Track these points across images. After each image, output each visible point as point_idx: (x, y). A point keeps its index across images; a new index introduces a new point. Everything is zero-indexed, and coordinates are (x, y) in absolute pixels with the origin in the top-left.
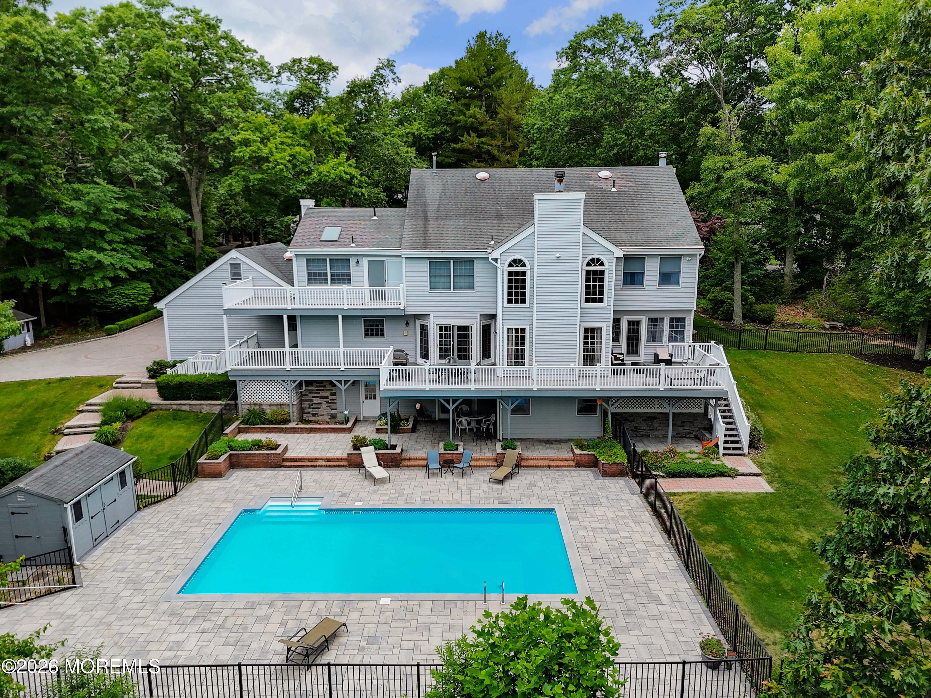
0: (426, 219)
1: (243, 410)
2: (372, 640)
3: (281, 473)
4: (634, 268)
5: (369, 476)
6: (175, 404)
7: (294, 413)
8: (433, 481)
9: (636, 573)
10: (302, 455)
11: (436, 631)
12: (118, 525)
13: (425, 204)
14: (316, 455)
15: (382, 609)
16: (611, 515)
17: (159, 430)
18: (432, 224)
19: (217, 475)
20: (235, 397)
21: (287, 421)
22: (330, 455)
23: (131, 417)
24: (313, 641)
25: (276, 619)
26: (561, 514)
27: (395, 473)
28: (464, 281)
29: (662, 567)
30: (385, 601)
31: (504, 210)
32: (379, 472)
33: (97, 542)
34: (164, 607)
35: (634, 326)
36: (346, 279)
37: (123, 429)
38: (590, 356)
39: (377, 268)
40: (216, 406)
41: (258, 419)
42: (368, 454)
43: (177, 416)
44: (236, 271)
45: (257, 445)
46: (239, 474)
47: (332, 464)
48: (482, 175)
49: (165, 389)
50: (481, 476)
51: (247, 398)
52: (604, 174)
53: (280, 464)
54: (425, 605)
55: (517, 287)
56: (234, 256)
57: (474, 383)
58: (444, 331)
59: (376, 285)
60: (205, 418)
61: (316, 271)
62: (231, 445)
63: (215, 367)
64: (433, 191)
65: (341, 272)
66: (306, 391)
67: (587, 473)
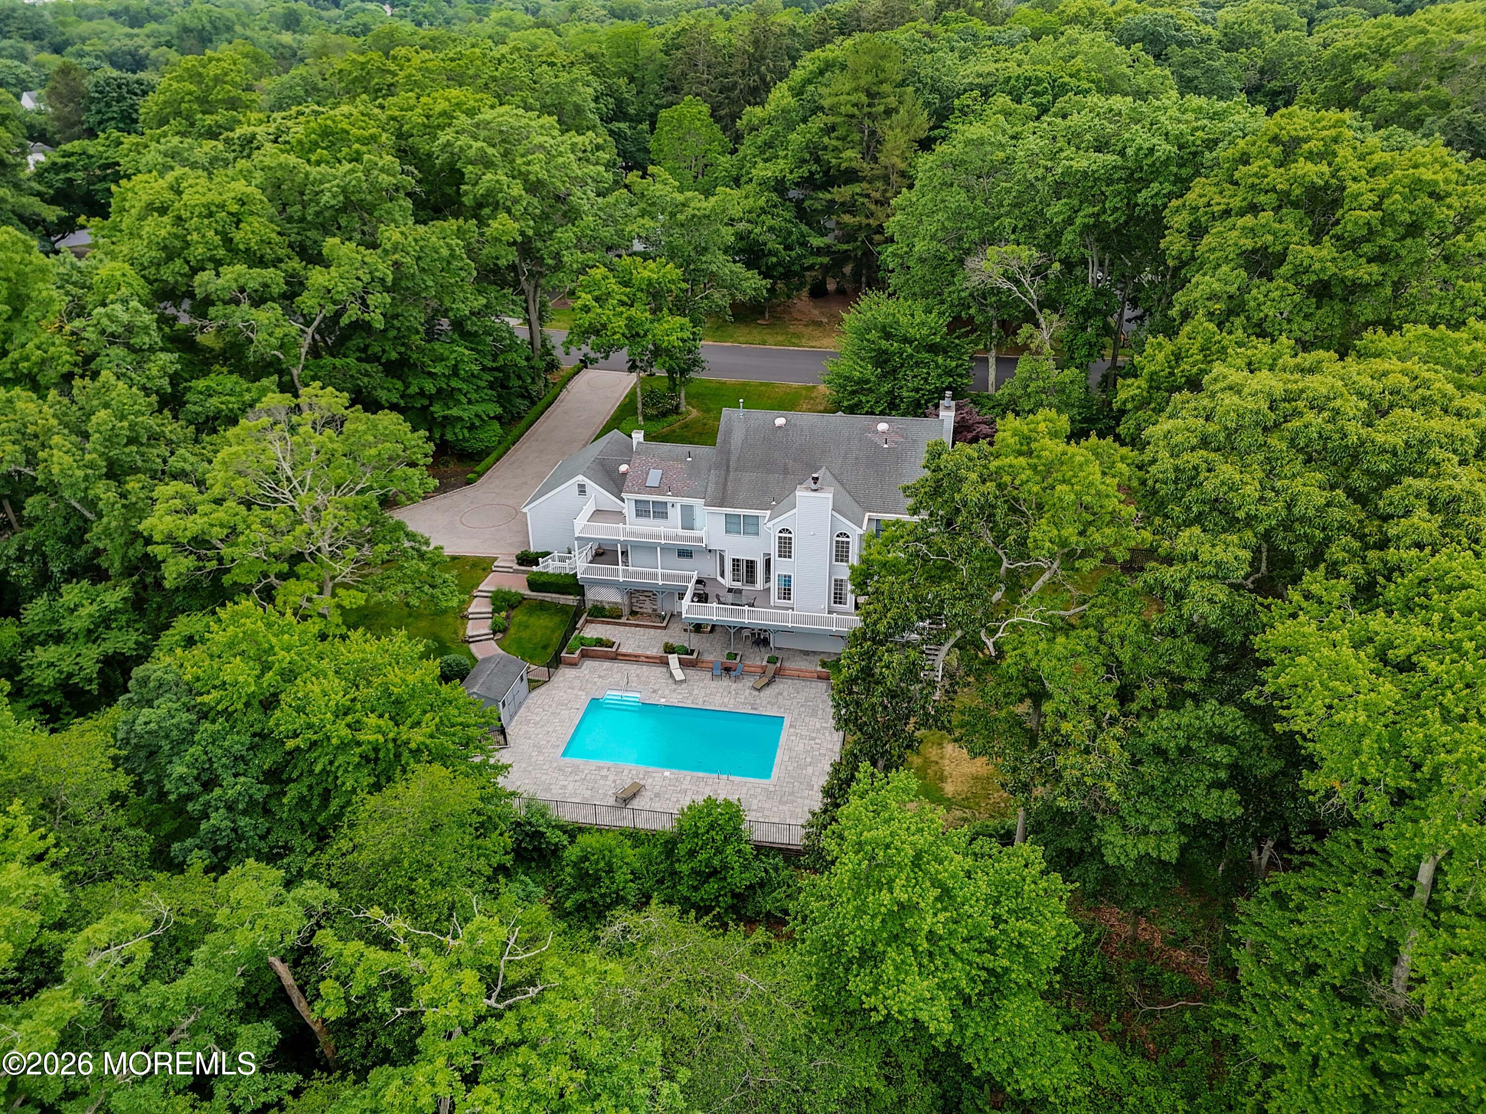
0: (728, 470)
1: (589, 605)
2: (657, 795)
3: (616, 665)
5: (671, 675)
6: (540, 596)
7: (626, 611)
8: (715, 684)
9: (810, 770)
10: (630, 651)
11: (689, 793)
12: (520, 704)
13: (729, 452)
14: (640, 652)
15: (665, 778)
16: (818, 726)
17: (532, 620)
18: (731, 477)
19: (573, 664)
20: (583, 595)
21: (620, 617)
22: (648, 653)
23: (512, 607)
24: (629, 794)
25: (611, 778)
26: (787, 723)
27: (690, 672)
28: (751, 529)
30: (667, 774)
32: (679, 674)
33: (512, 717)
34: (555, 765)
36: (664, 515)
37: (508, 617)
38: (839, 598)
39: (687, 511)
40: (570, 600)
41: (600, 613)
42: (673, 659)
43: (542, 606)
44: (582, 489)
45: (600, 642)
46: (588, 664)
47: (651, 661)
48: (780, 421)
49: (534, 585)
50: (749, 682)
51: (593, 595)
52: (883, 427)
53: (616, 657)
54: (687, 775)
55: (785, 547)
56: (580, 478)
57: (748, 617)
58: (736, 562)
59: (688, 524)
60: (562, 609)
61: (642, 510)
62: (582, 641)
63: (566, 568)
64: (737, 437)
65: (661, 512)
66: (634, 593)
67: (823, 685)
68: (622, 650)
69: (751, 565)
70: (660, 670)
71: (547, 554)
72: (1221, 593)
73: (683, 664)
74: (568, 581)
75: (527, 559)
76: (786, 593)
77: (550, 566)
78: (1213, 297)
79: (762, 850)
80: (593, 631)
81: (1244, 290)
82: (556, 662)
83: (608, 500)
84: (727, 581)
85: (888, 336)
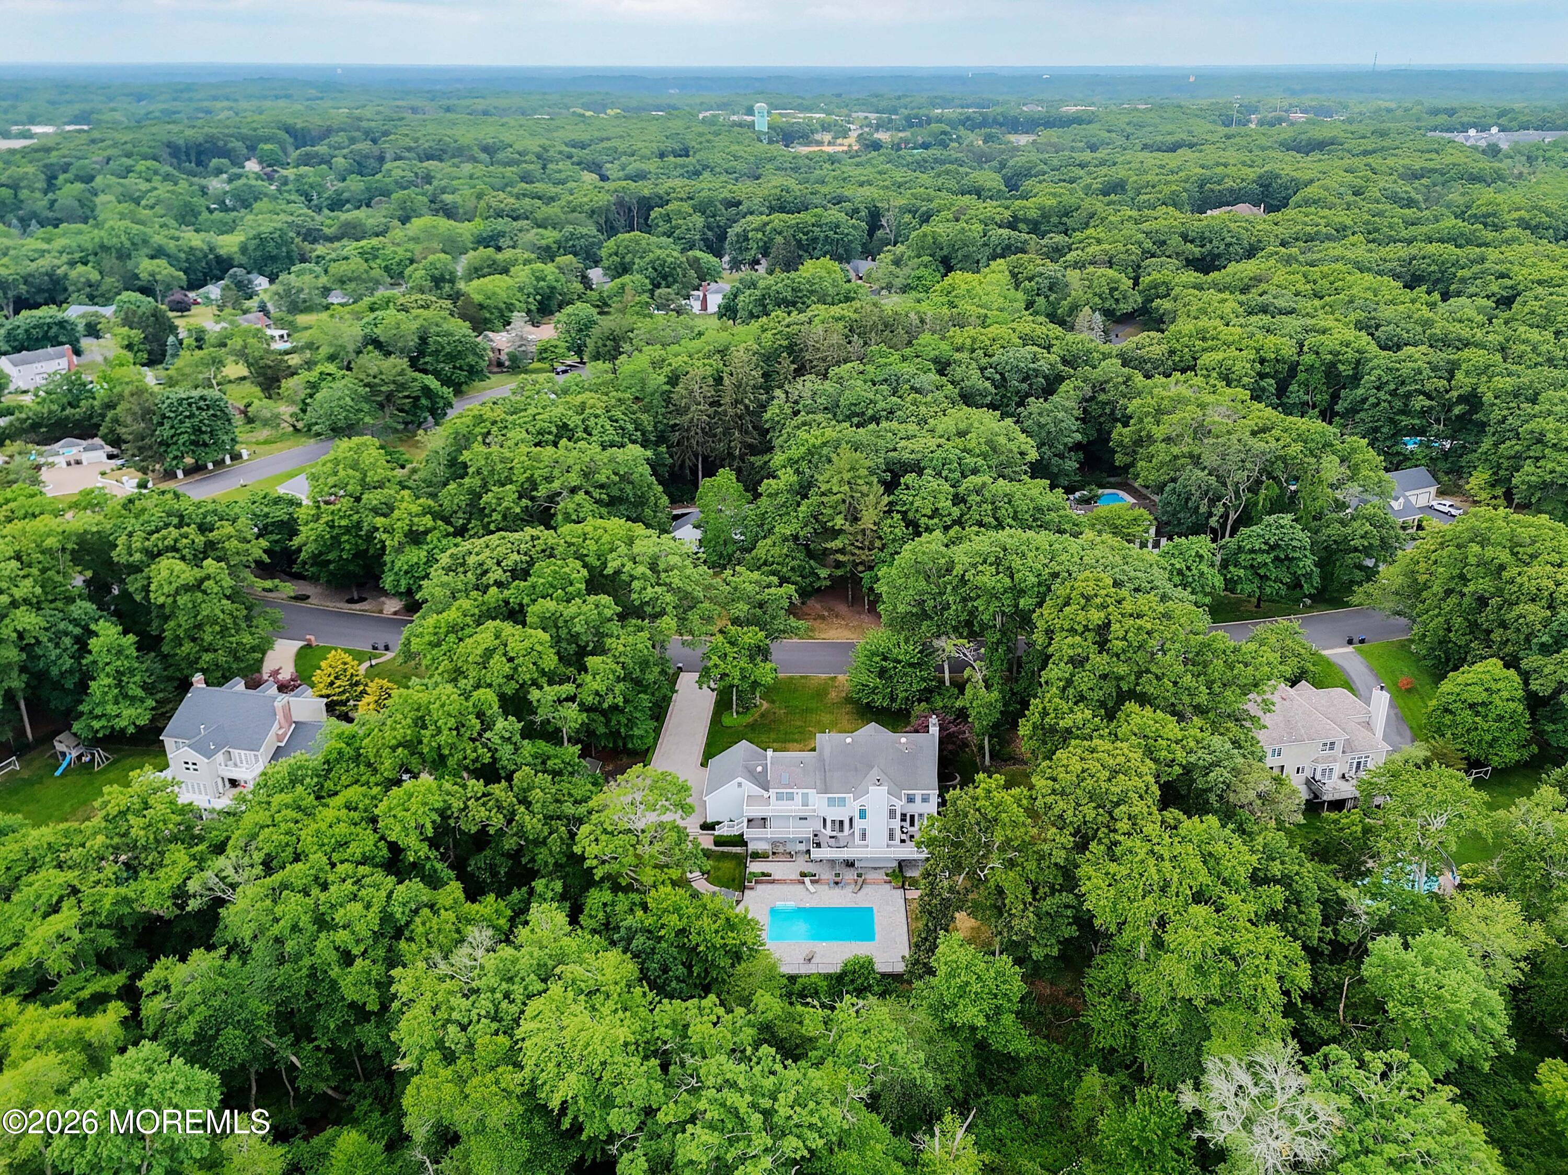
0: (825, 771)
1: (750, 852)
2: (824, 955)
3: (775, 887)
4: (911, 798)
5: (808, 890)
6: (722, 849)
7: (771, 854)
8: (831, 892)
9: (893, 934)
10: (779, 877)
11: (838, 953)
13: (824, 760)
14: (786, 878)
15: (825, 946)
16: (891, 910)
17: (721, 864)
18: (828, 776)
19: (752, 889)
20: (747, 846)
21: (768, 857)
22: (791, 878)
23: (708, 858)
24: (810, 956)
25: (798, 949)
27: (817, 887)
28: (841, 804)
29: (901, 932)
31: (858, 765)
32: (812, 889)
36: (792, 800)
38: (891, 837)
39: (805, 796)
40: (738, 850)
41: (756, 856)
42: (807, 880)
43: (724, 855)
44: (740, 785)
45: (764, 874)
46: (759, 887)
47: (792, 882)
48: (849, 740)
49: (717, 844)
50: (850, 889)
51: (752, 847)
52: (903, 740)
53: (773, 882)
54: (835, 944)
55: (863, 815)
56: (739, 779)
57: (846, 854)
58: (833, 822)
59: (805, 804)
60: (736, 856)
61: (779, 797)
62: (754, 875)
63: (735, 832)
64: (827, 752)
65: (790, 797)
66: (775, 843)
67: (888, 886)
68: (776, 877)
69: (841, 822)
70: (800, 888)
71: (719, 823)
72: (1063, 853)
73: (812, 882)
74: (737, 839)
75: (707, 827)
76: (864, 836)
77: (723, 831)
78: (1060, 679)
79: (884, 975)
80: (755, 867)
81: (1073, 675)
82: (742, 889)
83: (757, 790)
84: (829, 832)
85: (885, 659)
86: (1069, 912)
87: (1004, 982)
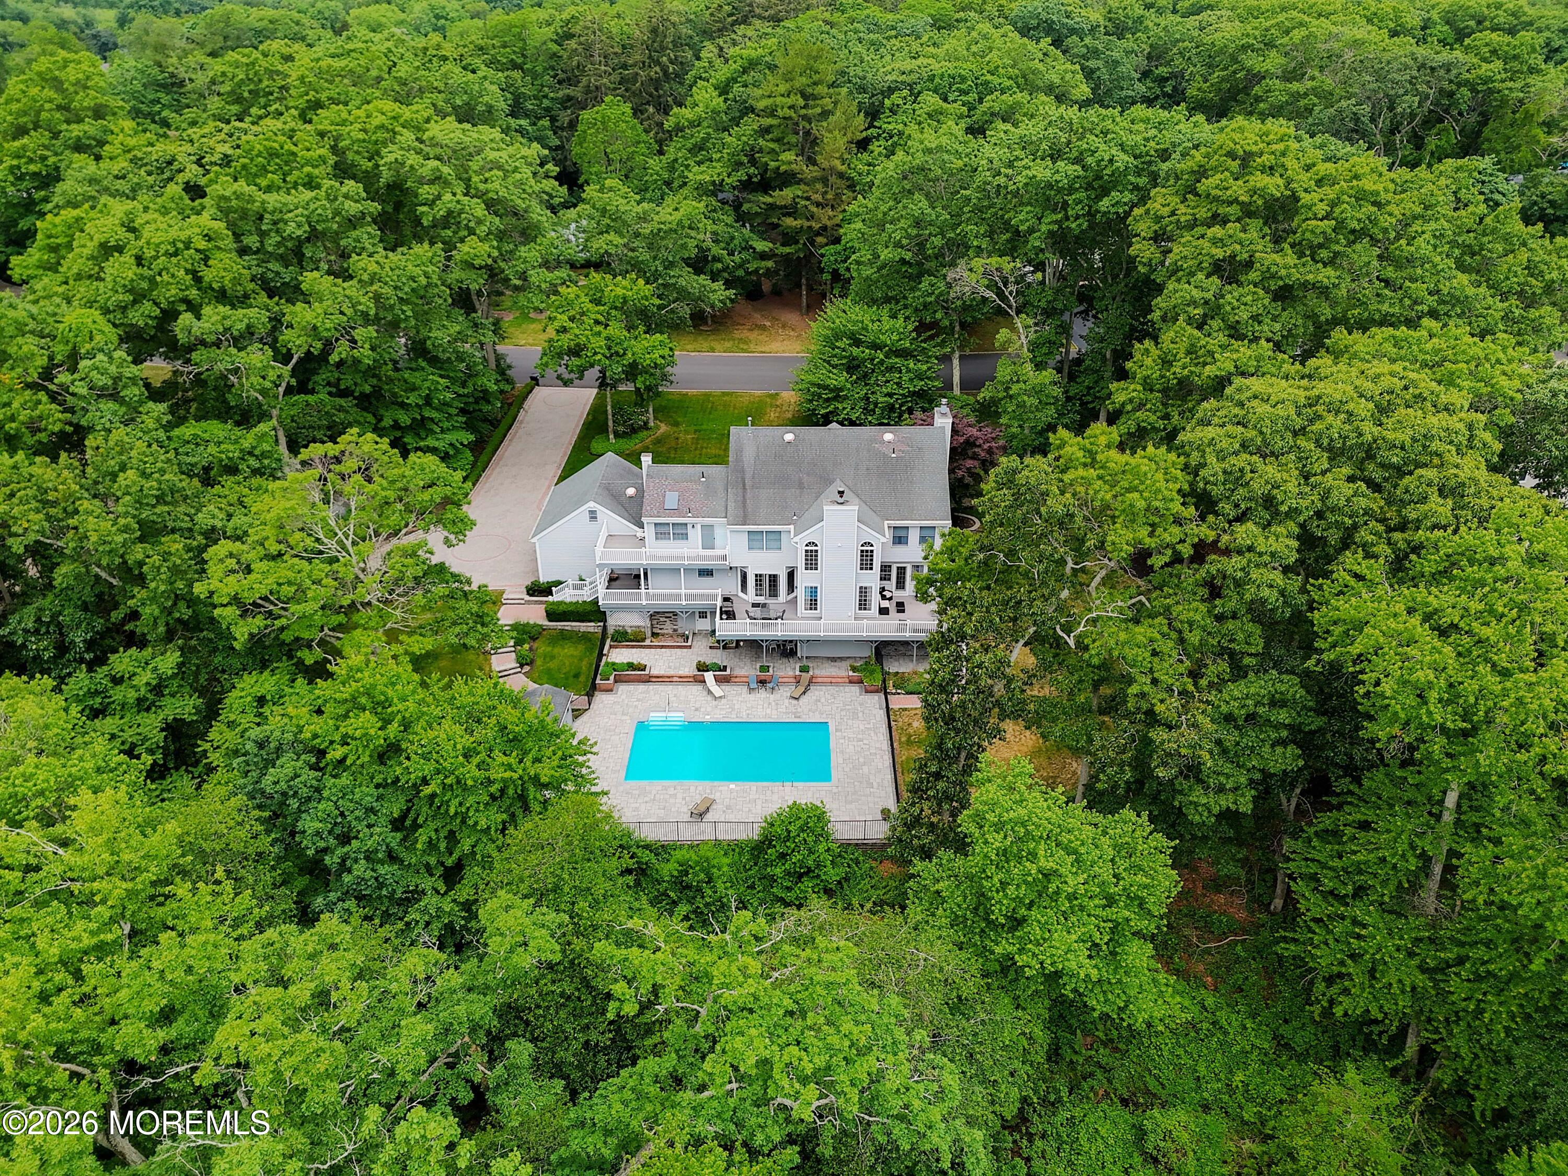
0: (745, 488)
1: (610, 631)
2: (728, 807)
3: (651, 687)
4: (902, 533)
5: (710, 692)
6: (561, 625)
7: (649, 634)
8: (752, 697)
9: (866, 769)
10: (662, 673)
11: (759, 802)
13: (743, 471)
14: (671, 673)
15: (731, 791)
16: (861, 727)
17: (556, 650)
18: (749, 495)
19: (610, 690)
20: (605, 620)
21: (643, 640)
22: (681, 673)
23: (534, 639)
24: (703, 809)
25: (680, 796)
26: (832, 728)
27: (727, 688)
28: (773, 546)
29: (880, 766)
30: (732, 786)
31: (805, 479)
32: (717, 691)
34: (621, 789)
35: (901, 571)
36: (685, 536)
37: (531, 649)
38: (863, 604)
39: (708, 530)
40: (591, 627)
41: (623, 638)
42: (709, 676)
43: (563, 636)
44: (593, 515)
45: (631, 666)
46: (623, 688)
47: (683, 680)
48: (789, 437)
49: (552, 615)
50: (784, 692)
51: (614, 622)
52: (888, 437)
53: (648, 680)
54: (753, 789)
55: (812, 560)
56: (592, 505)
57: (779, 631)
58: (759, 578)
59: (708, 543)
60: (585, 637)
61: (662, 531)
62: (614, 666)
63: (585, 595)
64: (749, 455)
65: (681, 532)
66: (655, 616)
67: (855, 689)
68: (655, 672)
69: (774, 579)
70: (696, 689)
71: (560, 583)
72: (1277, 577)
73: (718, 680)
74: (588, 608)
75: (539, 590)
76: (813, 604)
77: (564, 596)
78: (1193, 303)
79: (846, 846)
80: (619, 656)
81: (1219, 296)
82: (591, 691)
83: (623, 526)
84: (751, 596)
85: (857, 343)
86: (1283, 716)
87: (1136, 869)
